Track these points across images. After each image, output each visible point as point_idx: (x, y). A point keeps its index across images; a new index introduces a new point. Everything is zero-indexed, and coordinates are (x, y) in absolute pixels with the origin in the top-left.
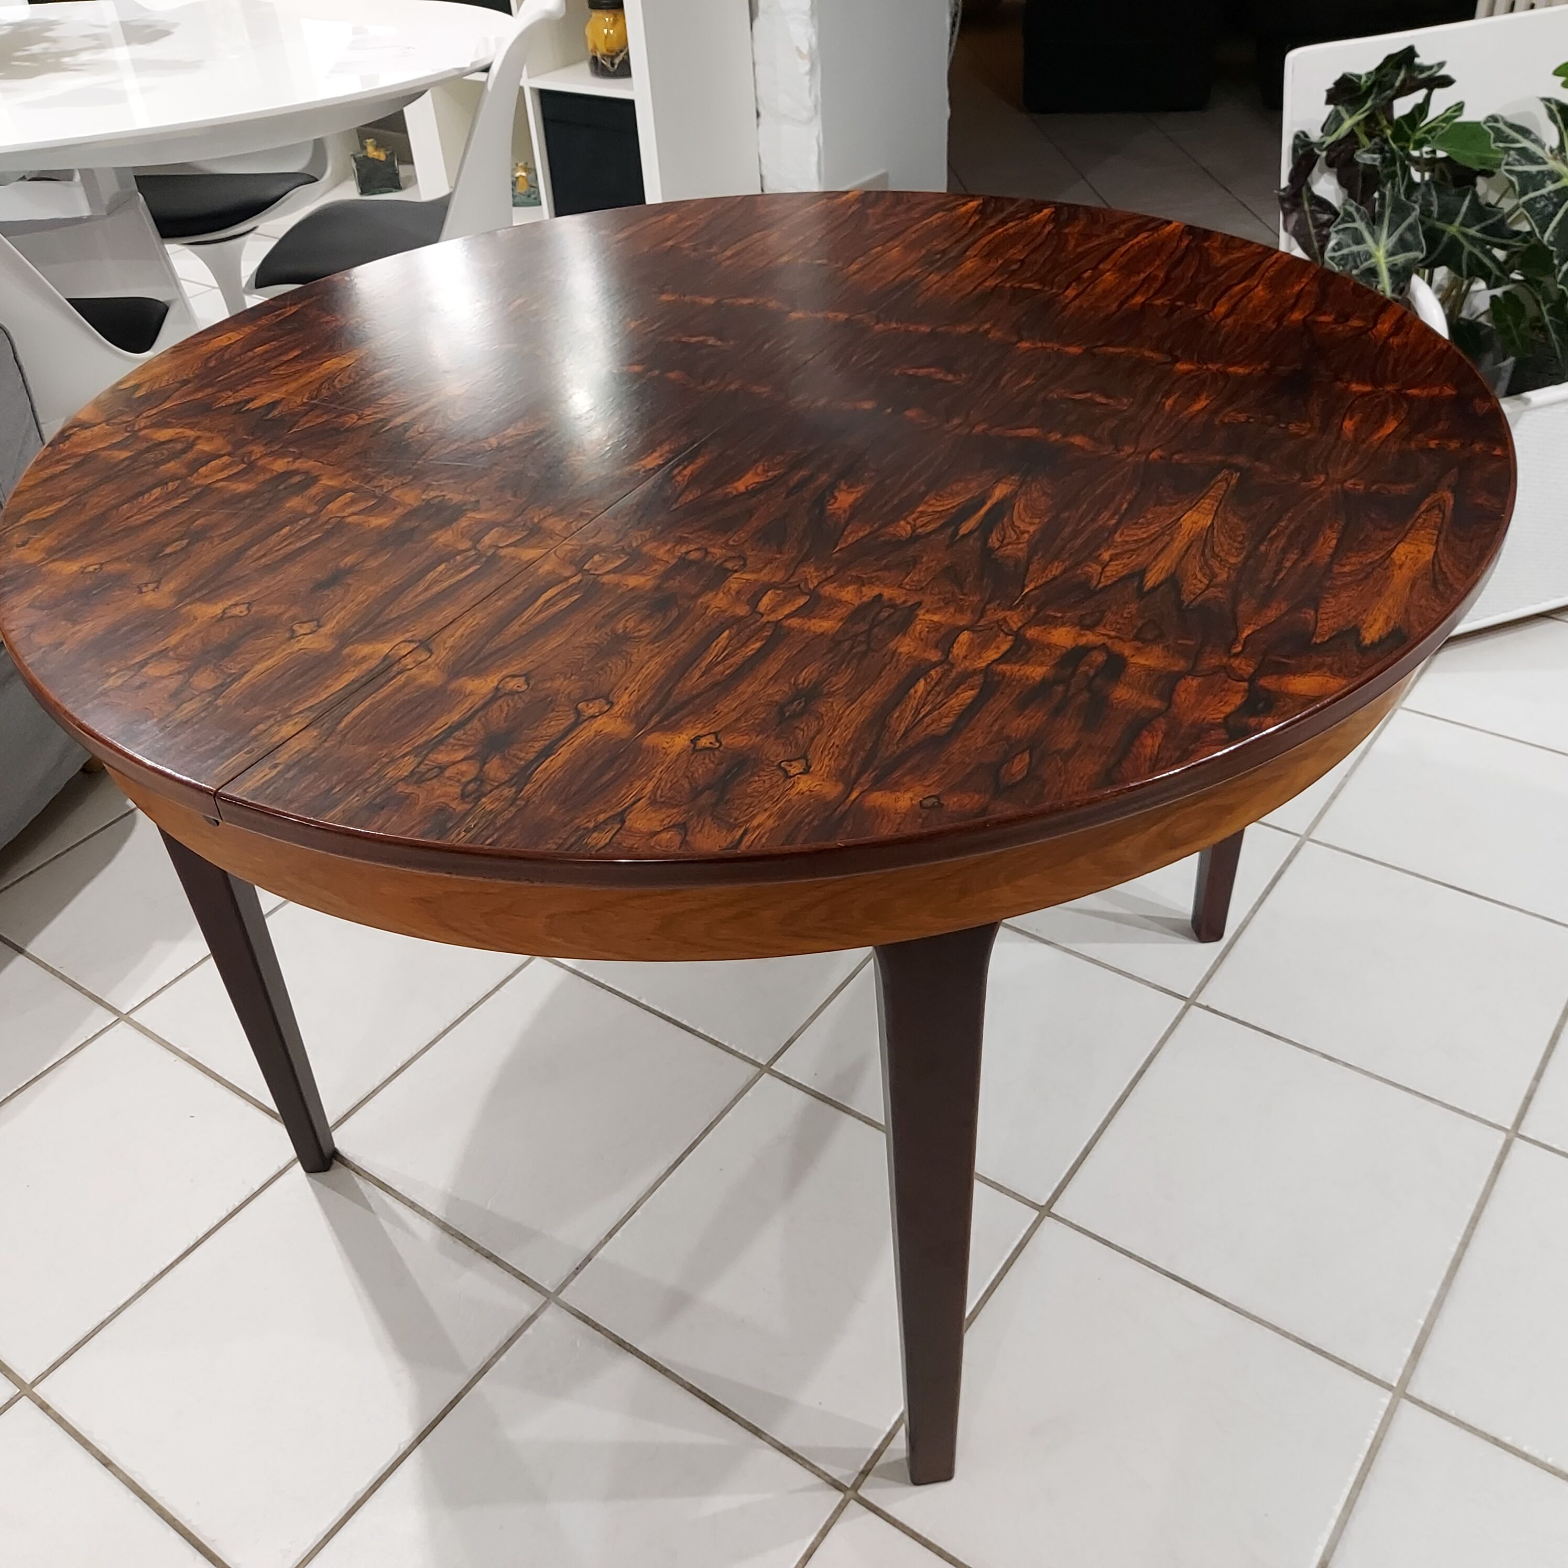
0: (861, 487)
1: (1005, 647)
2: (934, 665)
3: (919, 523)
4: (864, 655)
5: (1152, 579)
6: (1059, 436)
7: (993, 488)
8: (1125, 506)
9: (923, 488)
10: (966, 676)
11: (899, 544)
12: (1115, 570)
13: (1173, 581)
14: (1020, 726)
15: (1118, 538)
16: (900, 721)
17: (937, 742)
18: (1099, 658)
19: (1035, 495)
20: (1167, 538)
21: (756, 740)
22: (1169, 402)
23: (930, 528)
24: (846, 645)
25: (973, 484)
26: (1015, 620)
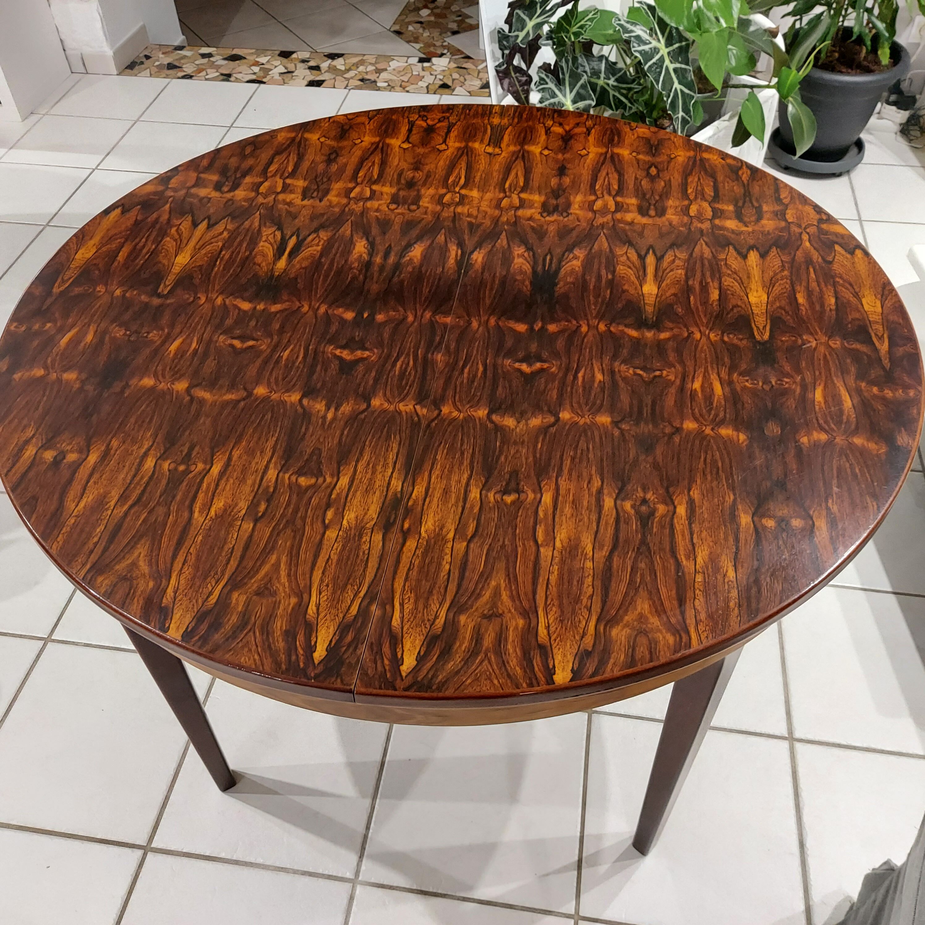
0: (355, 256)
1: (262, 188)
2: (287, 177)
3: (317, 239)
4: (316, 177)
5: (205, 224)
6: (258, 307)
7: (287, 265)
8: (218, 263)
9: (323, 260)
10: (274, 175)
11: (322, 226)
12: (220, 227)
13: (195, 225)
14: (250, 162)
15: (220, 244)
16: (293, 158)
17: (278, 152)
18: (225, 189)
19: (264, 264)
20: (197, 247)
21: (340, 145)
22: (194, 345)
23: (311, 238)
24: (325, 180)
25: (298, 266)
26: (260, 200)
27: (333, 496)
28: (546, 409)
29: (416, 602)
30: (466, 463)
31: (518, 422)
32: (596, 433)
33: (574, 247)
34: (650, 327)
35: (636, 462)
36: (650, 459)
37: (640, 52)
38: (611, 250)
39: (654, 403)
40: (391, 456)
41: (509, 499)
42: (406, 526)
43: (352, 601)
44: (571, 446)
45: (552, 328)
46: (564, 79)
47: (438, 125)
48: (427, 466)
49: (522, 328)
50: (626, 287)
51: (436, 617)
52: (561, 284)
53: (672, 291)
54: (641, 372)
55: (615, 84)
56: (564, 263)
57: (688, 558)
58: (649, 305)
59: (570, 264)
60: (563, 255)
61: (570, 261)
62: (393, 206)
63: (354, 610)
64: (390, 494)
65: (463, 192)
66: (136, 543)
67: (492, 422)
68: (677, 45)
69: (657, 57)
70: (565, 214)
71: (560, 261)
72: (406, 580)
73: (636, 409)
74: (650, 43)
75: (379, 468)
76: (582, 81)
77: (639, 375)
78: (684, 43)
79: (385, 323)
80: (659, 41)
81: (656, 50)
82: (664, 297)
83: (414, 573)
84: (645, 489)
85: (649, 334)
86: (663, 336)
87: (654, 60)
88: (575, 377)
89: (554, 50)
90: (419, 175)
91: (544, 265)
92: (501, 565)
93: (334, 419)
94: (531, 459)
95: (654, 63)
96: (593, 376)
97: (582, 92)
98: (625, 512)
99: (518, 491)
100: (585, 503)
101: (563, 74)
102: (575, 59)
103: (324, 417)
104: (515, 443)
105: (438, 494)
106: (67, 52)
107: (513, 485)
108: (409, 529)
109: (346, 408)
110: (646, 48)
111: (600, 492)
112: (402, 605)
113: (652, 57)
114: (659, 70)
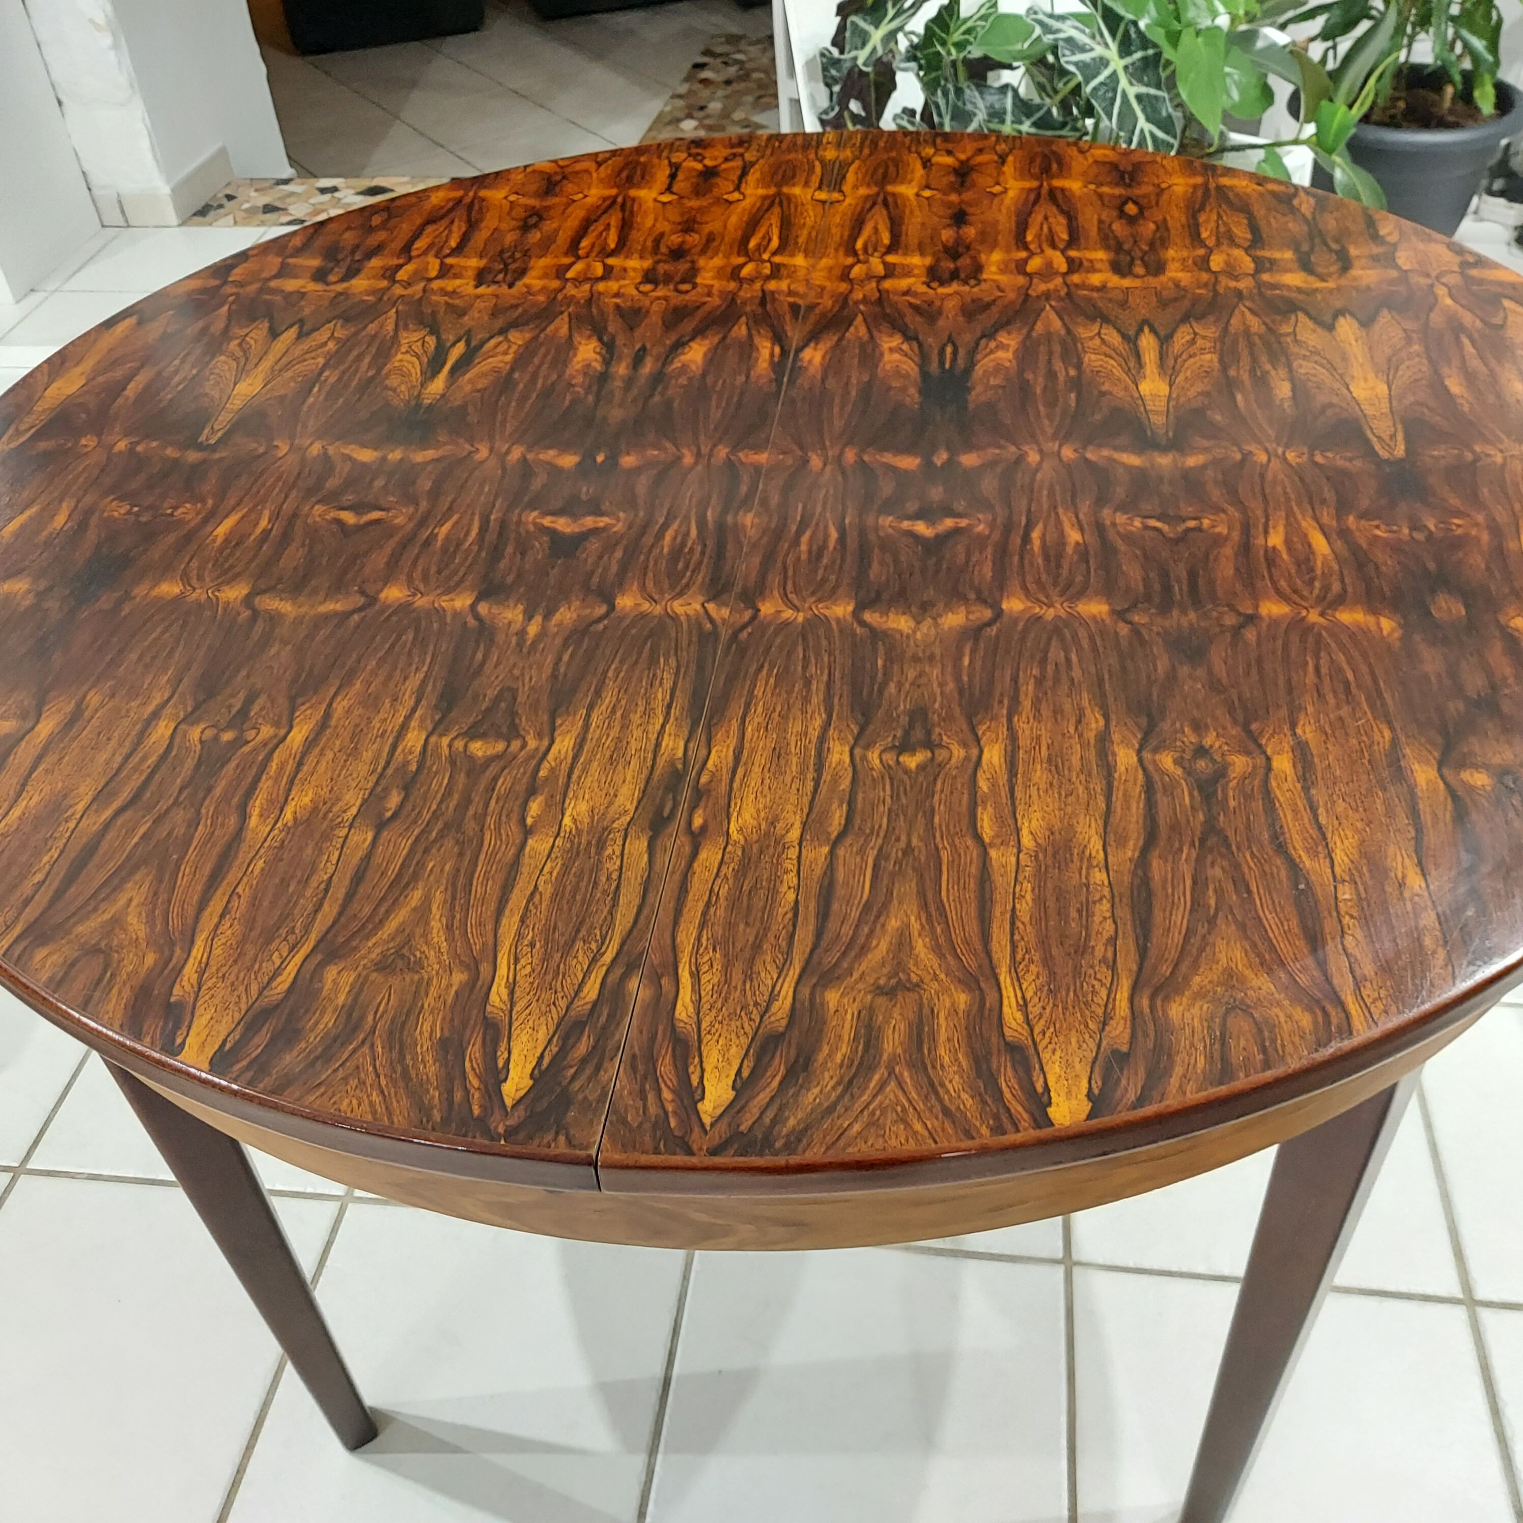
0: (578, 367)
1: (401, 273)
2: (448, 255)
3: (504, 346)
4: (502, 252)
5: (292, 332)
6: (390, 456)
7: (448, 387)
8: (316, 390)
9: (516, 375)
10: (425, 253)
11: (515, 324)
12: (323, 335)
13: (274, 334)
14: (382, 235)
15: (321, 361)
16: (459, 227)
17: (431, 220)
18: (332, 278)
19: (403, 388)
20: (277, 368)
21: (545, 204)
22: (264, 523)
23: (493, 342)
24: (518, 255)
25: (468, 388)
26: (398, 290)
27: (542, 773)
28: (972, 596)
29: (727, 967)
30: (816, 699)
31: (918, 623)
32: (1082, 634)
33: (996, 331)
34: (1164, 449)
35: (1172, 677)
36: (1201, 672)
37: (1076, 64)
38: (1069, 332)
39: (1193, 576)
40: (661, 696)
41: (912, 761)
42: (698, 821)
43: (587, 974)
44: (1032, 657)
45: (969, 460)
47: (724, 166)
48: (736, 709)
49: (909, 463)
50: (1106, 387)
51: (773, 997)
52: (979, 389)
53: (1199, 387)
54: (1158, 524)
55: (1033, 130)
56: (979, 357)
57: (1313, 853)
58: (1156, 413)
59: (992, 357)
60: (977, 344)
61: (991, 352)
62: (648, 287)
63: (591, 991)
64: (661, 762)
65: (777, 259)
66: (124, 881)
67: (863, 624)
68: (1138, 55)
69: (1106, 73)
70: (972, 282)
71: (972, 353)
72: (703, 925)
73: (1157, 587)
74: (1092, 49)
75: (636, 718)
76: (974, 125)
77: (1155, 529)
78: (1151, 52)
79: (637, 471)
80: (1107, 45)
81: (1103, 62)
82: (1182, 400)
83: (720, 912)
84: (1198, 727)
85: (1164, 461)
86: (1192, 461)
87: (1101, 78)
88: (1026, 539)
89: (921, 79)
90: (693, 239)
91: (942, 363)
92: (907, 888)
93: (543, 634)
94: (951, 686)
95: (1102, 84)
96: (1062, 535)
98: (1163, 773)
99: (929, 745)
100: (1076, 761)
101: (940, 115)
102: (959, 92)
103: (522, 633)
104: (916, 659)
105: (760, 759)
106: (94, 190)
107: (918, 734)
108: (704, 828)
109: (566, 615)
110: (1086, 57)
111: (1104, 738)
112: (696, 976)
113: (1098, 74)
114: (1110, 95)
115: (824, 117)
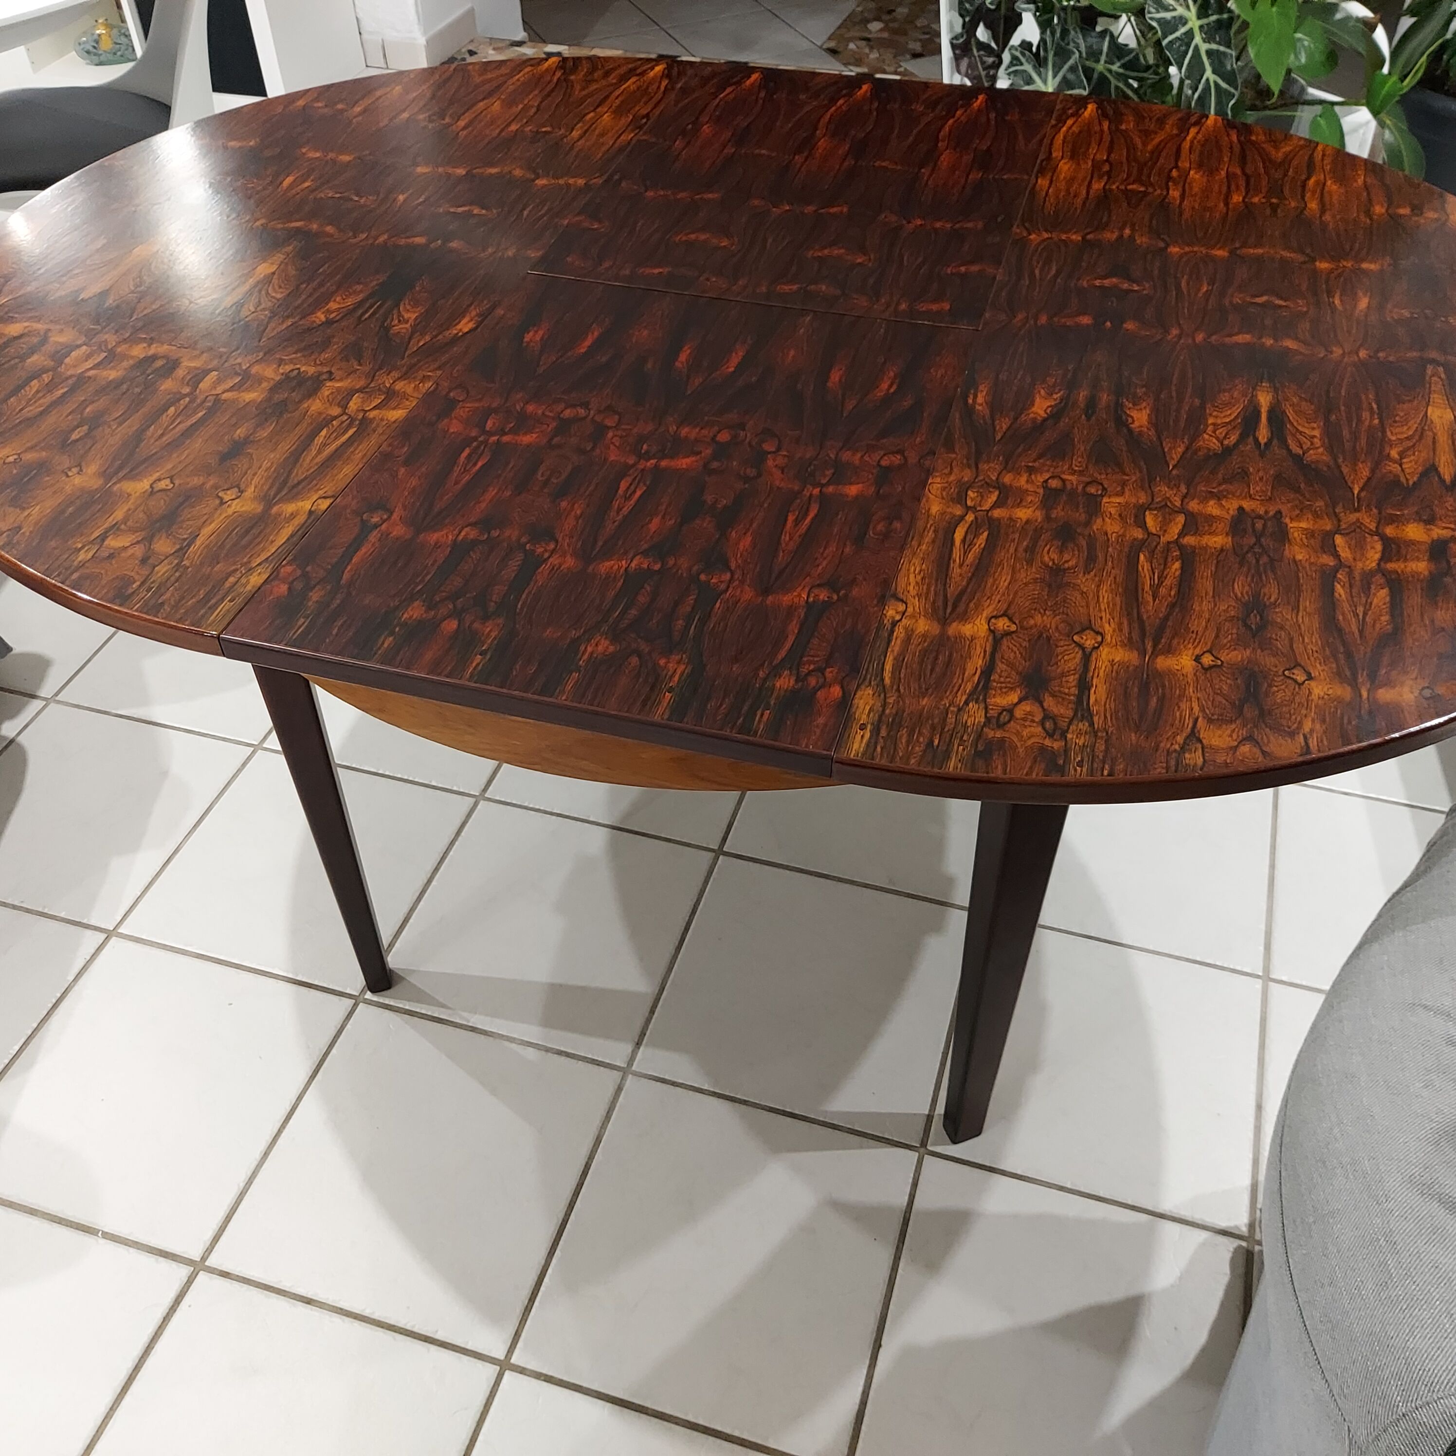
37: (1159, 21)
46: (1046, 59)
55: (1121, 71)
68: (1214, 18)
69: (1183, 30)
74: (1175, 10)
76: (1071, 62)
78: (1225, 16)
80: (1188, 7)
81: (1183, 21)
87: (1177, 34)
89: (1037, 19)
95: (1177, 38)
97: (1071, 77)
102: (1065, 32)
106: (363, 34)
110: (1168, 15)
113: (1176, 30)
114: (1183, 48)
115: (955, 42)
